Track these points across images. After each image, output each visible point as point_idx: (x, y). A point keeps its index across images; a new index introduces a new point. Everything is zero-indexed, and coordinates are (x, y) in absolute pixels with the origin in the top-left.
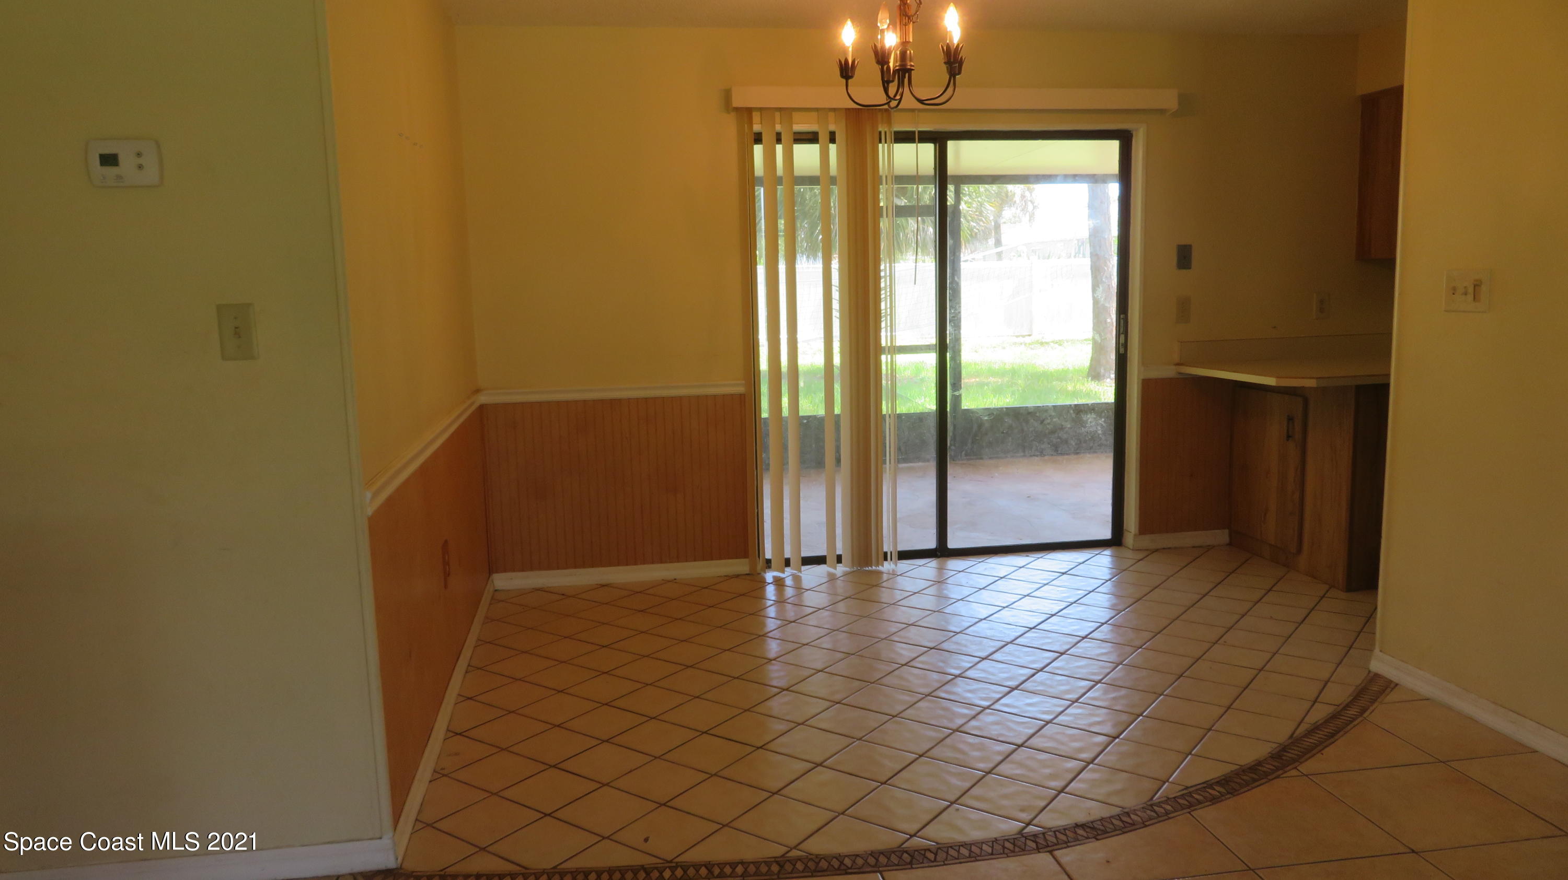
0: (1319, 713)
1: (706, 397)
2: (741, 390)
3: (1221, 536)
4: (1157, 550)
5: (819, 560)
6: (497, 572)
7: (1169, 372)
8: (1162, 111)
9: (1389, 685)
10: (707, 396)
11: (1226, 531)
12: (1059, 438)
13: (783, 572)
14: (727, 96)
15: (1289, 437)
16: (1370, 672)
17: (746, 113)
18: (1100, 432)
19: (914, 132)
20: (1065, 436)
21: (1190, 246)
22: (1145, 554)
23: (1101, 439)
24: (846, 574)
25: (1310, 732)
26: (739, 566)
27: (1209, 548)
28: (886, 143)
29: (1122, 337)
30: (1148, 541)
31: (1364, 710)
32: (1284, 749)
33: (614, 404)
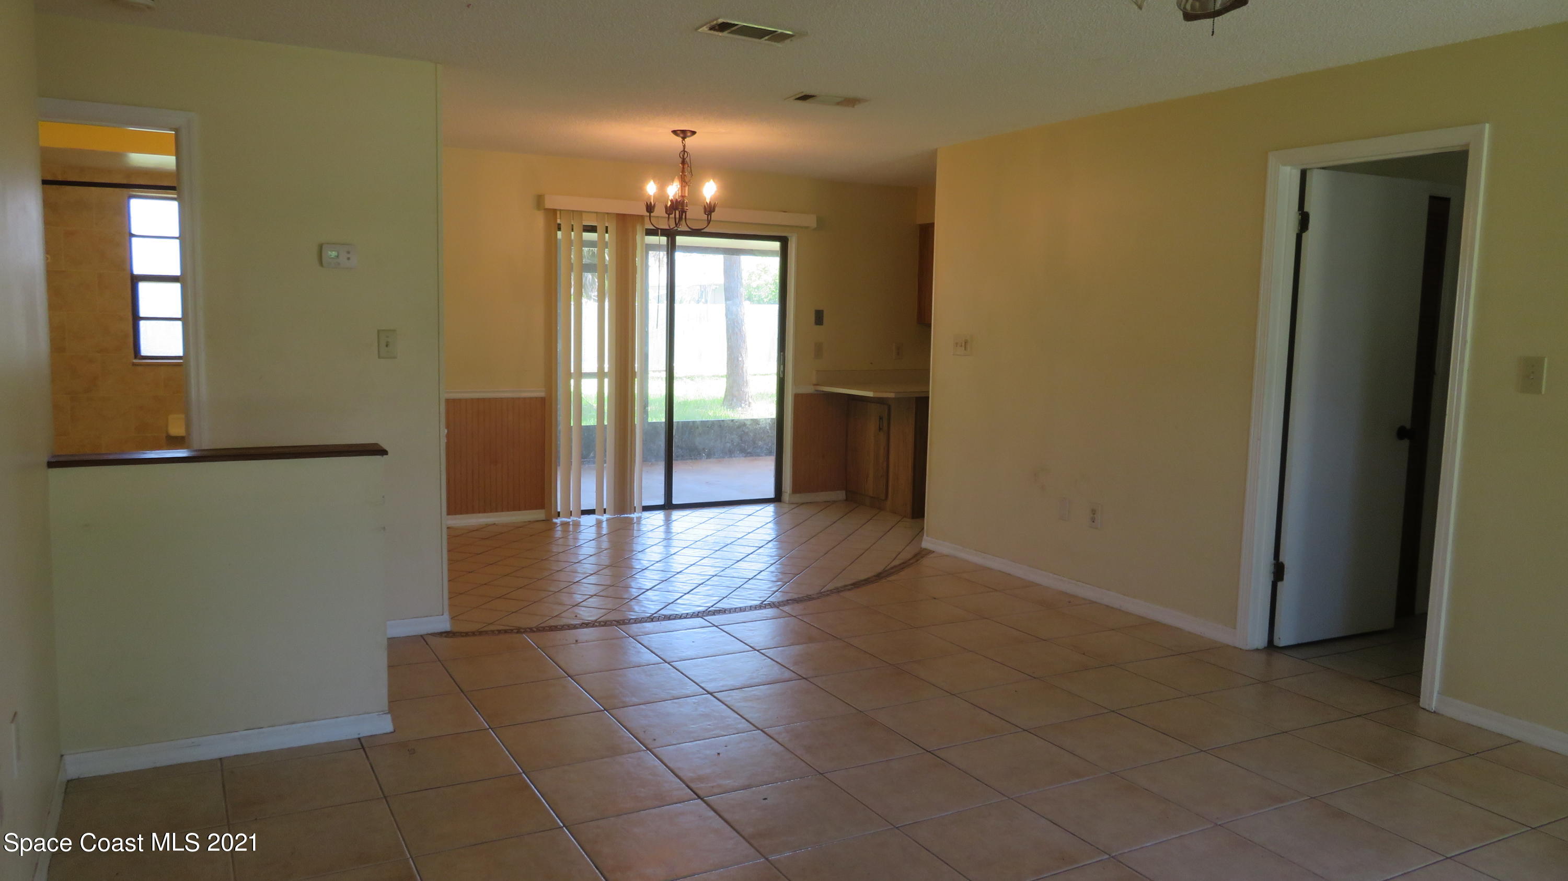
0: (897, 562)
1: (519, 399)
2: (542, 394)
3: (840, 495)
4: (803, 504)
5: (591, 512)
7: (809, 389)
8: (807, 228)
9: (930, 552)
11: (844, 492)
12: (743, 431)
13: (570, 518)
14: (539, 201)
15: (880, 429)
16: (921, 548)
17: (552, 213)
18: (768, 428)
20: (747, 430)
21: (823, 311)
22: (795, 506)
23: (768, 432)
24: (608, 520)
25: (892, 568)
26: (539, 514)
27: (834, 502)
29: (782, 366)
30: (798, 498)
31: (918, 560)
32: (880, 573)
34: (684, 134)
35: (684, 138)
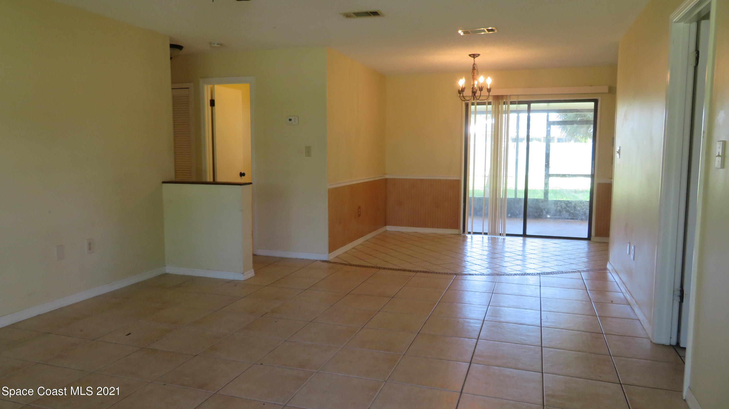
6: (387, 225)
8: (604, 93)
10: (448, 180)
19: (516, 101)
28: (507, 104)
29: (593, 168)
33: (422, 180)
34: (474, 56)
35: (474, 58)
